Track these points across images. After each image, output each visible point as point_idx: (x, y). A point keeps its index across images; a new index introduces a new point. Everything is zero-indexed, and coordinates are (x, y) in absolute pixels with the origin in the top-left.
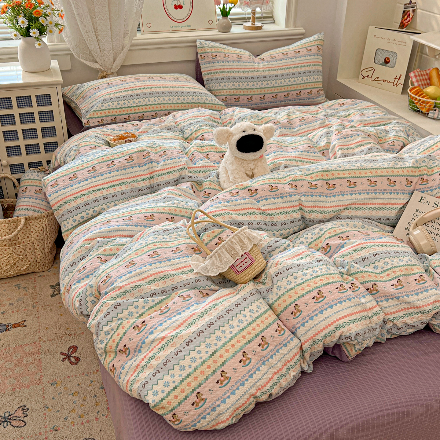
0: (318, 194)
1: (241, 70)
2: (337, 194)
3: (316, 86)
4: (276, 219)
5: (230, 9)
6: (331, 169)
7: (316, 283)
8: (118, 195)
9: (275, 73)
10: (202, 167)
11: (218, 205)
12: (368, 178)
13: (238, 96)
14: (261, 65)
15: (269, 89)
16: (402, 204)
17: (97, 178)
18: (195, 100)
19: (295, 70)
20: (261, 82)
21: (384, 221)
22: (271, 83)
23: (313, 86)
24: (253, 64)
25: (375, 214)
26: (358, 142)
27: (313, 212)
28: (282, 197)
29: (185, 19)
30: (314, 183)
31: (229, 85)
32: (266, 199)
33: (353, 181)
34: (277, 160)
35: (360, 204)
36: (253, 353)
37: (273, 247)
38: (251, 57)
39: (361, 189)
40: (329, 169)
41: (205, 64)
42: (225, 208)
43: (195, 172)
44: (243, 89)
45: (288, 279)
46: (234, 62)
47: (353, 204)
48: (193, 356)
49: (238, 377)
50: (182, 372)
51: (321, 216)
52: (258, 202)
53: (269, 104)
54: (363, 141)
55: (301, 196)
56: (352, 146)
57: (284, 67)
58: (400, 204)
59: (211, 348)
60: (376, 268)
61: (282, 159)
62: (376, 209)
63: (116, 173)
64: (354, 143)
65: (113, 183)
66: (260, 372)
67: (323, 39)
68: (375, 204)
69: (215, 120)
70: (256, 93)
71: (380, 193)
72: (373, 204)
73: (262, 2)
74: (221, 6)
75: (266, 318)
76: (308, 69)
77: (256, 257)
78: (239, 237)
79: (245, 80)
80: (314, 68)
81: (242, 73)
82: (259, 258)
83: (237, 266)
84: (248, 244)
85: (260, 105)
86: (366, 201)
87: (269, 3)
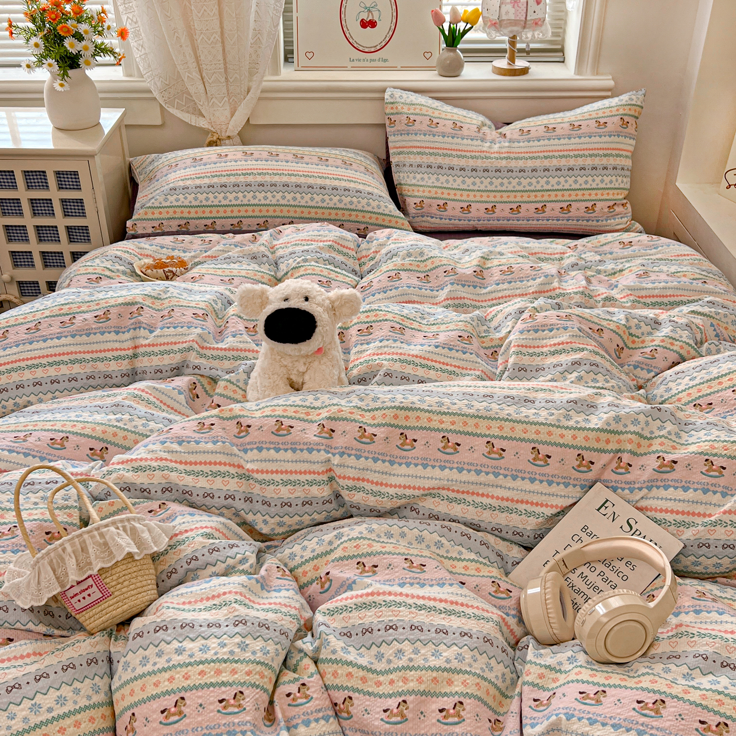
0: (371, 456)
1: (454, 153)
2: (413, 461)
3: (605, 197)
4: (270, 492)
5: (465, 32)
6: (418, 406)
8: (61, 381)
9: (521, 164)
10: (229, 350)
11: (157, 447)
12: (488, 439)
13: (444, 201)
14: (496, 147)
15: (505, 195)
16: (557, 506)
17: (35, 345)
18: (345, 204)
19: (563, 162)
20: (489, 179)
21: (509, 536)
22: (510, 183)
23: (599, 197)
24: (481, 143)
25: (487, 518)
26: (559, 344)
27: (355, 488)
28: (294, 450)
29: (378, 48)
30: (370, 430)
31: (430, 178)
32: (260, 449)
33: (453, 439)
34: (376, 357)
35: (458, 491)
38: (485, 129)
39: (466, 461)
40: (414, 406)
41: (394, 135)
42: (165, 455)
43: (214, 358)
44: (454, 189)
45: (147, 652)
46: (444, 137)
47: (444, 489)
51: (372, 501)
52: (245, 451)
53: (505, 222)
54: (571, 343)
55: (334, 455)
56: (545, 350)
57: (541, 155)
58: (552, 506)
61: (388, 357)
62: (492, 508)
63: (69, 340)
64: (551, 345)
65: (57, 359)
67: (639, 103)
68: (493, 497)
69: (345, 250)
70: (478, 198)
71: (505, 476)
72: (488, 496)
73: (522, 23)
74: (446, 26)
75: (61, 728)
76: (591, 163)
77: (119, 586)
78: (84, 541)
79: (459, 173)
80: (605, 161)
81: (456, 159)
82: (124, 590)
83: (72, 598)
84: (97, 558)
85: (486, 222)
86: (472, 487)
87: (541, 26)
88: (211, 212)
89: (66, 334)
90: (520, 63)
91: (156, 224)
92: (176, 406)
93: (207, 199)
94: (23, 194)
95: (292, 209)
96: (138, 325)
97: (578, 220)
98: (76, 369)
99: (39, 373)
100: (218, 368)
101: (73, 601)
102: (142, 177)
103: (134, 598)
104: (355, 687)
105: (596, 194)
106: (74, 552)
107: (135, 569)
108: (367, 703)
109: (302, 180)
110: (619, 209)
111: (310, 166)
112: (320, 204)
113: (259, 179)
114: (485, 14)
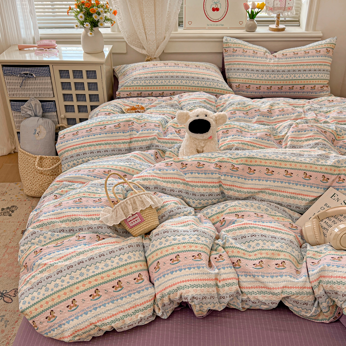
0: (237, 176)
1: (254, 64)
2: (254, 178)
3: (319, 83)
4: (196, 190)
5: (258, 13)
6: (255, 157)
7: (179, 249)
8: (102, 152)
9: (283, 68)
10: (170, 139)
11: (151, 171)
12: (286, 169)
13: (249, 85)
14: (272, 61)
15: (276, 81)
16: (314, 196)
17: (90, 137)
18: (208, 85)
19: (302, 68)
20: (269, 75)
21: (294, 208)
22: (278, 76)
23: (317, 83)
24: (265, 59)
25: (285, 201)
26: (309, 137)
27: (230, 189)
28: (205, 174)
29: (220, 20)
30: (236, 166)
31: (243, 75)
32: (192, 173)
33: (271, 169)
34: (231, 142)
35: (273, 190)
36: (105, 292)
37: (174, 212)
38: (267, 54)
39: (277, 178)
40: (254, 157)
41: (227, 57)
42: (155, 175)
43: (164, 143)
44: (253, 79)
45: (161, 240)
46: (249, 57)
47: (267, 189)
48: (57, 283)
49: (84, 307)
50: (46, 292)
51: (237, 195)
52: (186, 174)
53: (276, 94)
54: (314, 136)
55: (222, 176)
56: (303, 139)
57: (292, 64)
58: (312, 196)
59: (73, 281)
60: (249, 246)
61: (236, 142)
62: (287, 197)
63: (104, 135)
64: (305, 137)
65: (100, 143)
66: (105, 308)
67: (334, 43)
68: (288, 192)
69: (210, 103)
70: (264, 83)
71: (293, 184)
72: (285, 192)
73: (283, 8)
74: (250, 10)
75: (131, 267)
76: (313, 68)
77: (147, 218)
78: (134, 200)
79: (256, 72)
80: (319, 67)
81: (255, 66)
82: (149, 219)
83: (129, 222)
84: (139, 206)
85: (267, 94)
86: (279, 188)
87: (291, 10)
88: (151, 88)
89: (103, 133)
90: (281, 26)
91: (128, 93)
92: (150, 161)
93: (150, 83)
94: (72, 80)
95: (185, 87)
96: (132, 129)
97: (307, 93)
98: (107, 147)
99: (93, 148)
100: (166, 147)
101: (129, 223)
102: (120, 74)
103: (152, 223)
104: (241, 256)
105: (316, 82)
106: (131, 203)
107: (152, 212)
108: (247, 262)
109: (189, 75)
110: (325, 88)
111: (192, 69)
112: (197, 85)
113: (171, 74)
114: (267, 5)
